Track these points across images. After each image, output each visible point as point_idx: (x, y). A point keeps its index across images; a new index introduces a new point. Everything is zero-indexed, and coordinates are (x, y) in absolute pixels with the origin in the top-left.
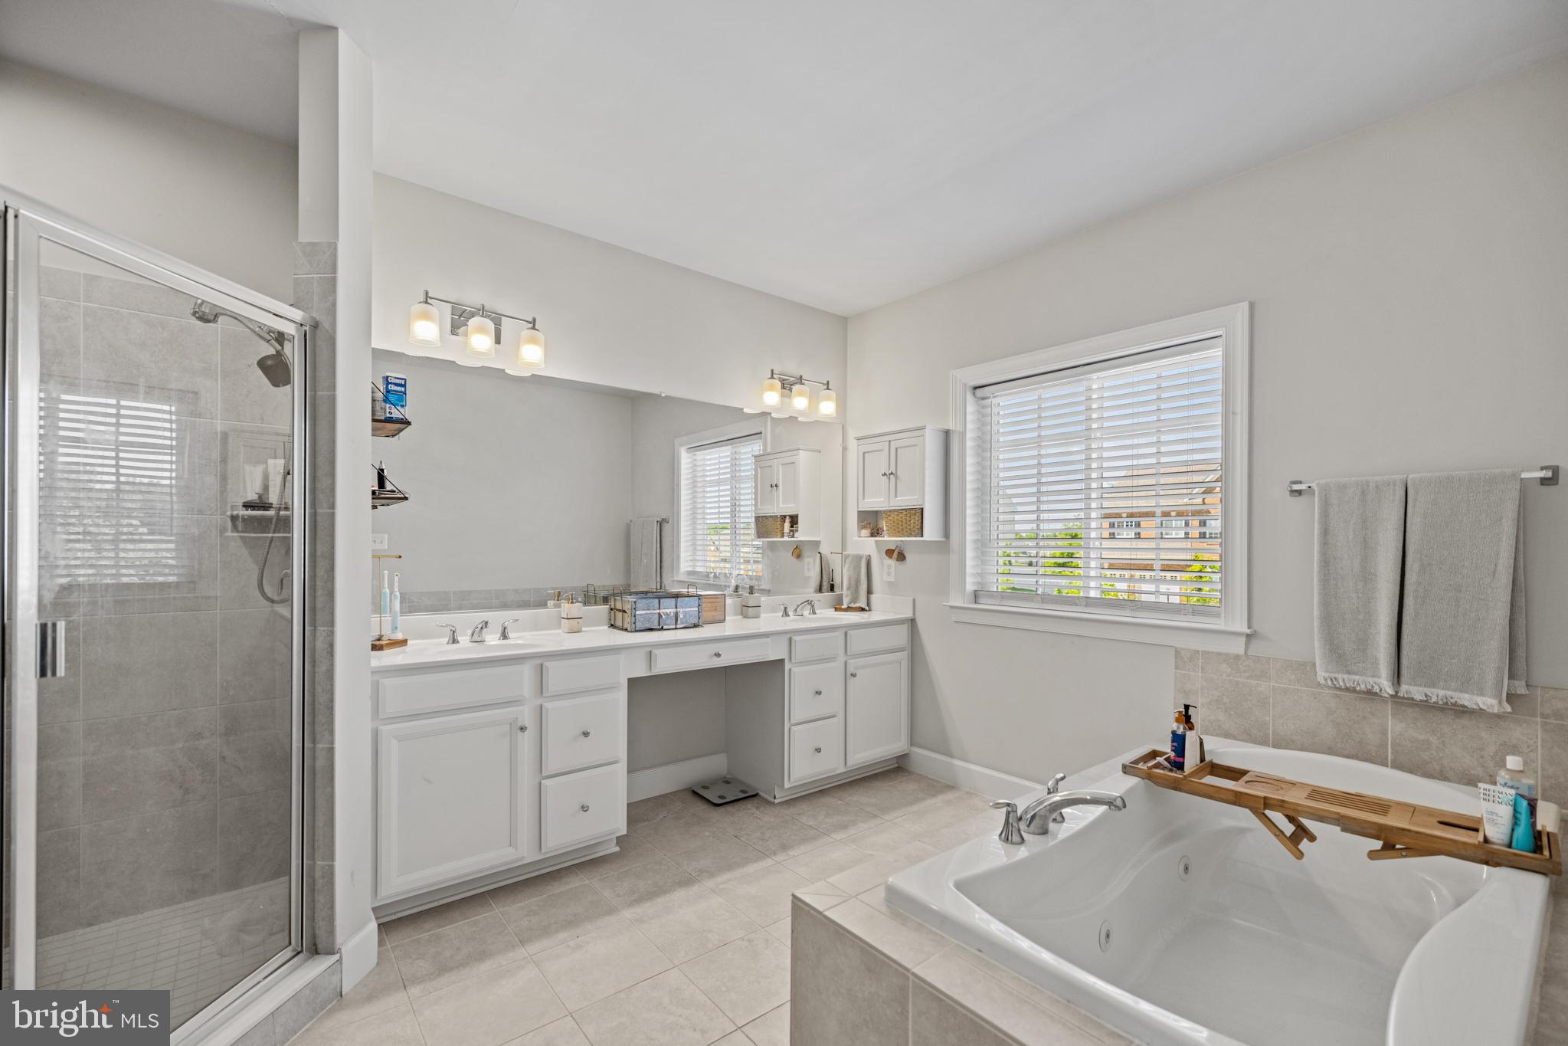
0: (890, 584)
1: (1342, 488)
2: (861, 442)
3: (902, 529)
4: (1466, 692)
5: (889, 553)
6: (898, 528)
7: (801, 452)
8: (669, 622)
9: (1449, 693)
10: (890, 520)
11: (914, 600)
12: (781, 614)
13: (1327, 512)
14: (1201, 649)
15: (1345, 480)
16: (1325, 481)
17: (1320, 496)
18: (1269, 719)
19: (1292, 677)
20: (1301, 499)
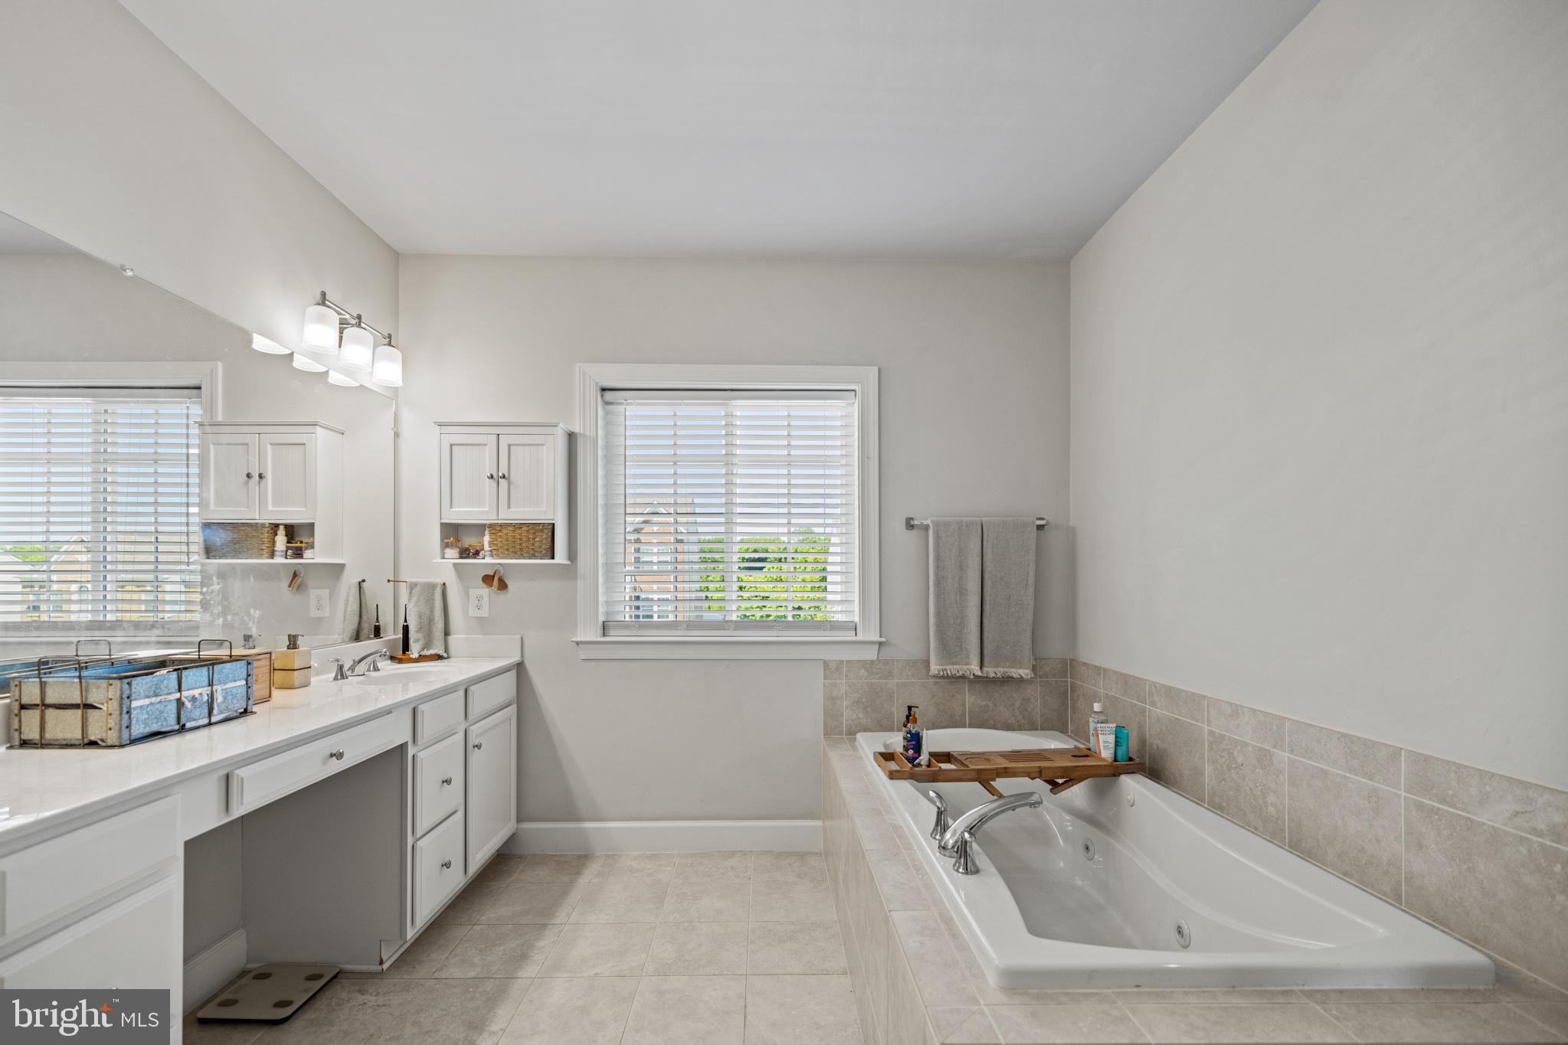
0: (480, 620)
1: (947, 524)
2: (445, 429)
3: (521, 549)
4: (1014, 668)
5: (488, 579)
6: (514, 547)
7: (318, 429)
8: (197, 713)
9: (1006, 670)
10: (501, 537)
11: (522, 638)
12: (333, 675)
13: (938, 543)
14: (844, 659)
15: (947, 519)
16: (935, 519)
17: (934, 531)
18: (894, 709)
19: (910, 673)
20: (914, 532)
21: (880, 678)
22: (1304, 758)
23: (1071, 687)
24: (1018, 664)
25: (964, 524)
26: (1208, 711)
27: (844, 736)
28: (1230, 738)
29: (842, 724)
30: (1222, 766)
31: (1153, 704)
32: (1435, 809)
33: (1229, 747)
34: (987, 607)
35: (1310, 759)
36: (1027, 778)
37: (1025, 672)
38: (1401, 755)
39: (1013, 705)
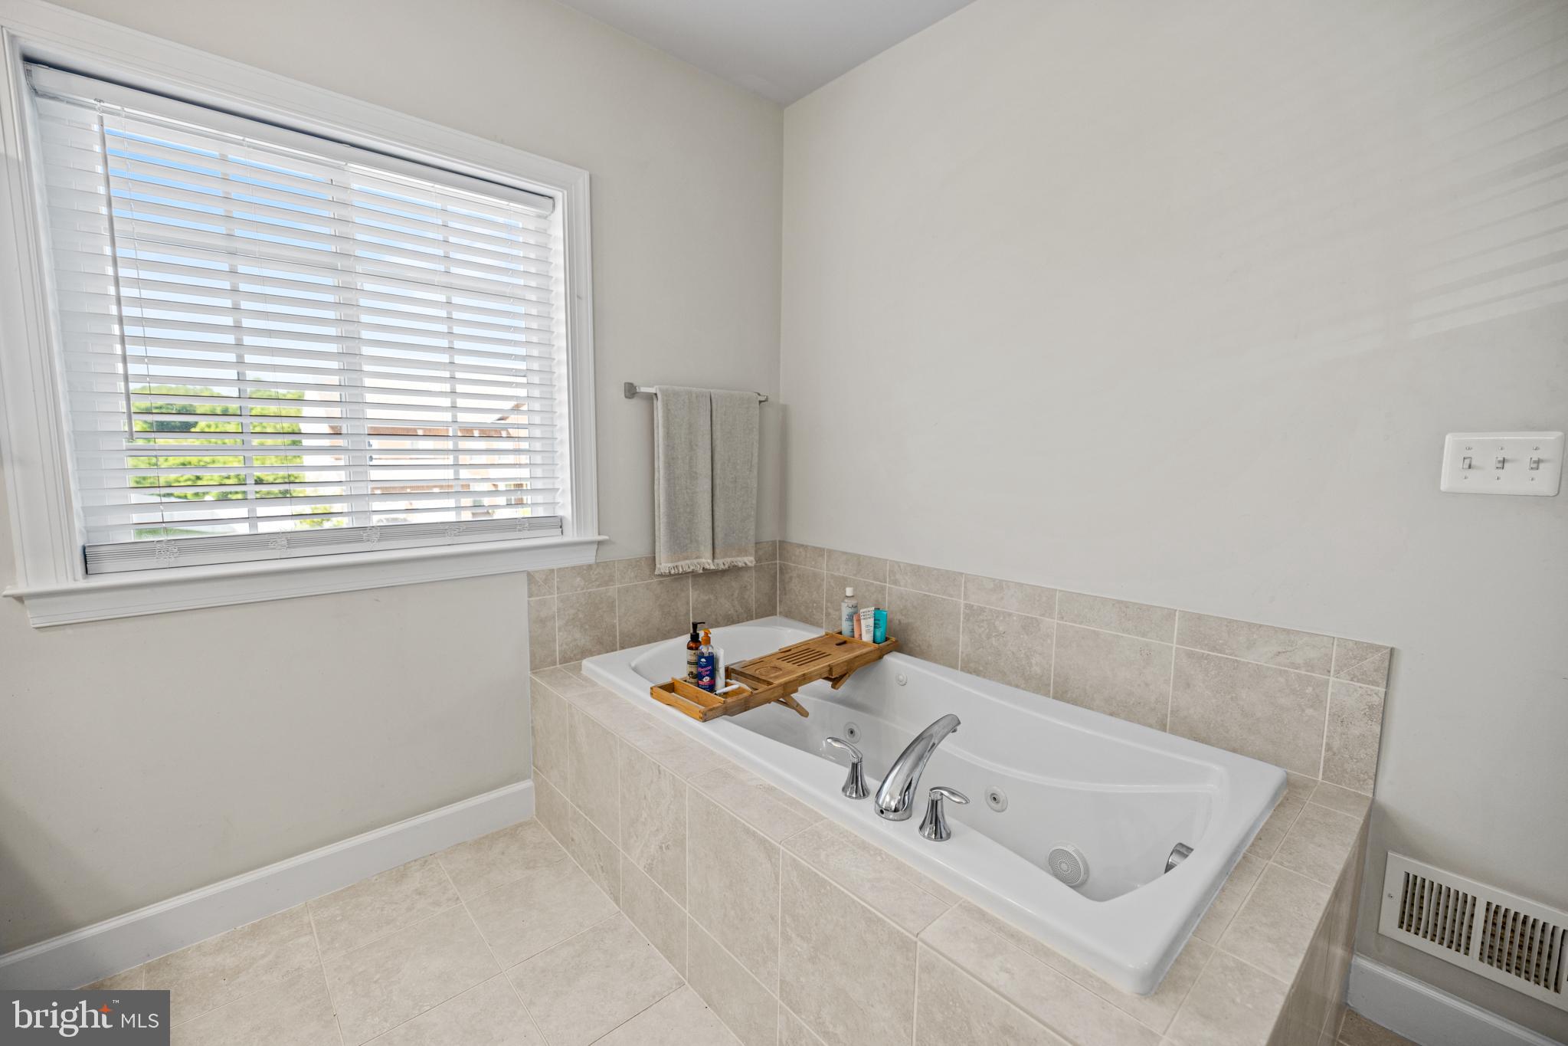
1: (676, 395)
4: (739, 556)
9: (733, 559)
13: (668, 417)
14: (555, 567)
15: (676, 388)
16: (664, 387)
17: (663, 401)
18: (616, 621)
19: (632, 575)
20: (634, 401)
21: (599, 586)
22: (1075, 622)
23: (780, 570)
24: (743, 551)
25: (694, 395)
26: (965, 587)
27: (558, 666)
28: (991, 610)
29: (555, 651)
30: (980, 635)
31: (896, 582)
32: (1205, 655)
33: (989, 617)
34: (717, 492)
35: (1081, 623)
36: (821, 680)
37: (749, 560)
38: (1175, 615)
39: (732, 595)
